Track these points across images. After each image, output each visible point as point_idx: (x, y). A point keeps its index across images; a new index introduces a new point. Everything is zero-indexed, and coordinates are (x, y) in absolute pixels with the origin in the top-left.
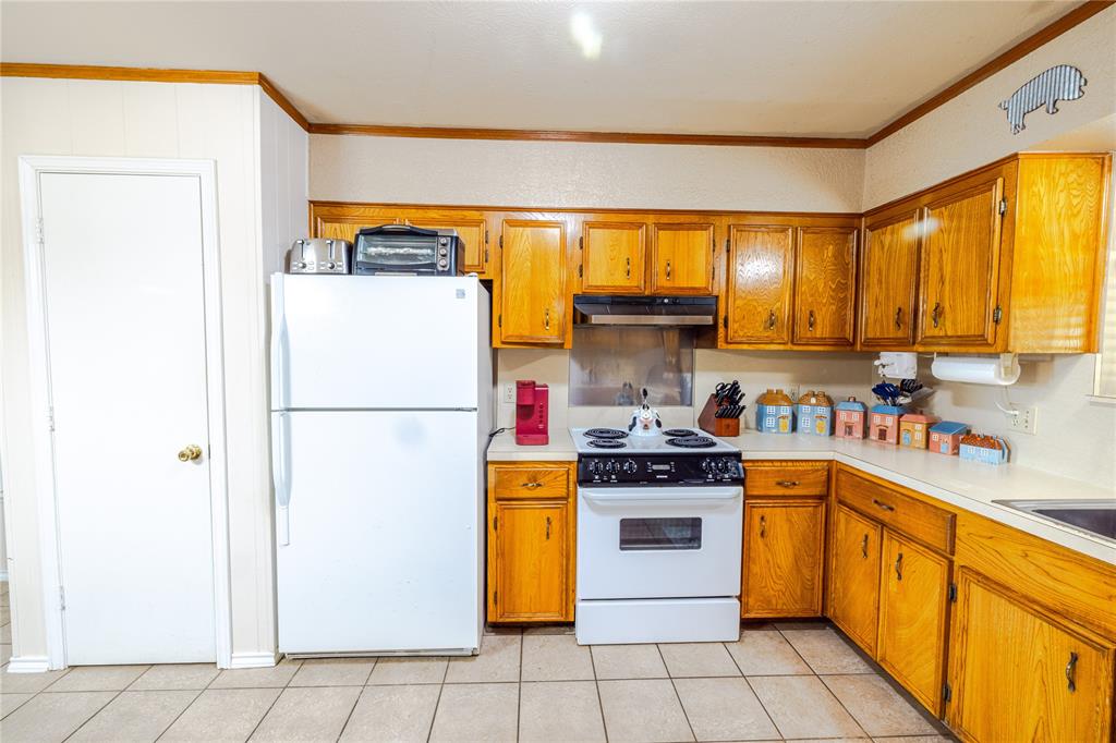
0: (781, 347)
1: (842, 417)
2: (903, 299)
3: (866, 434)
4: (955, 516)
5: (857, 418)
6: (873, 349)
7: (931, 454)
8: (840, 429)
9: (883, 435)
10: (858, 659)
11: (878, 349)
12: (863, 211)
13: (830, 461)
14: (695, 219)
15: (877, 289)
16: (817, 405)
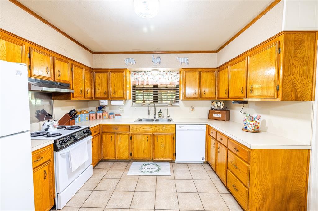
0: (83, 99)
1: (91, 115)
2: (105, 89)
3: (96, 118)
4: (130, 126)
5: (94, 115)
6: (98, 99)
7: (110, 119)
8: (91, 118)
9: (100, 117)
10: (110, 163)
11: (99, 99)
12: (93, 68)
13: (99, 125)
14: (64, 59)
15: (98, 86)
16: (86, 113)
